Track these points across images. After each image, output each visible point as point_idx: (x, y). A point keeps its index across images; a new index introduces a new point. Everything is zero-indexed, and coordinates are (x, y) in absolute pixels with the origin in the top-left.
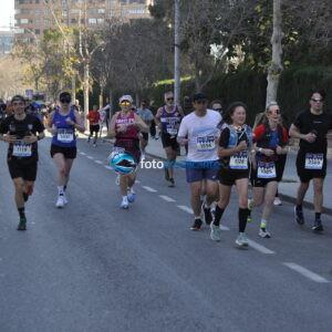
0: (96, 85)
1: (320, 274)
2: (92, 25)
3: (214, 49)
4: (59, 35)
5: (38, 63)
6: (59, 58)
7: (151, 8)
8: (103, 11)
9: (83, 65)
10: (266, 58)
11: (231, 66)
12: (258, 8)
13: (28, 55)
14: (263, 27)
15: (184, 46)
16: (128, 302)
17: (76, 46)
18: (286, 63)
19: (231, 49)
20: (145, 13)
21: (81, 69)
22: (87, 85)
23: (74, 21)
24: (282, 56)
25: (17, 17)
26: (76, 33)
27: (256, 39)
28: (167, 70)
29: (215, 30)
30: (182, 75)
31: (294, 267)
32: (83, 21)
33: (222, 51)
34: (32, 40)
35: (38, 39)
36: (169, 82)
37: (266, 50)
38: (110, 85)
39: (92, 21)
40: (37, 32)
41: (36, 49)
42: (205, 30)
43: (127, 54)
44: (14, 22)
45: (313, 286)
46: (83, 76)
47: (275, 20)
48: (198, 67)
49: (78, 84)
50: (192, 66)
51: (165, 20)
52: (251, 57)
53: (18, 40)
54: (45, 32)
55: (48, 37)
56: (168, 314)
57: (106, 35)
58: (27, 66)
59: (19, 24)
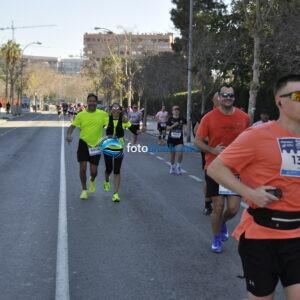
0: (136, 95)
2: (134, 56)
3: (214, 72)
4: (112, 62)
5: (98, 80)
6: (112, 77)
7: (172, 45)
8: (141, 46)
9: (128, 81)
10: (249, 79)
12: (244, 46)
13: (92, 75)
14: (247, 59)
15: (194, 70)
17: (123, 69)
18: (262, 83)
19: (225, 73)
20: (169, 48)
21: (126, 84)
22: (130, 95)
23: (122, 53)
24: (260, 78)
25: (85, 50)
26: (123, 60)
27: (242, 66)
28: (182, 86)
29: (215, 60)
30: (192, 89)
32: (128, 53)
33: (219, 74)
34: (94, 65)
35: (98, 64)
36: (184, 93)
37: (249, 74)
38: (145, 95)
39: (134, 53)
40: (98, 60)
41: (97, 71)
42: (209, 60)
43: (157, 75)
44: (83, 53)
46: (127, 89)
47: (255, 54)
48: (203, 84)
49: (124, 94)
50: (199, 84)
51: (181, 52)
52: (239, 78)
53: (86, 65)
54: (103, 60)
55: (105, 63)
57: (143, 62)
58: (91, 82)
59: (86, 54)
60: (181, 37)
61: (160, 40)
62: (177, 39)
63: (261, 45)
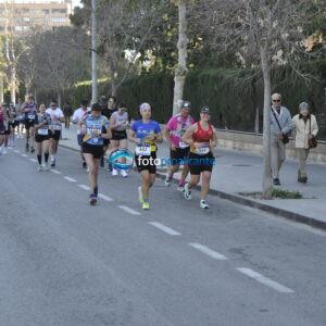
0: (22, 86)
1: (220, 252)
2: (18, 32)
3: (128, 53)
7: (71, 17)
8: (27, 19)
9: (10, 67)
10: (173, 61)
11: (144, 69)
12: (165, 17)
14: (169, 34)
15: (101, 51)
16: (48, 281)
17: (4, 51)
18: (191, 65)
19: (143, 53)
20: (66, 22)
21: (8, 71)
22: (13, 87)
24: (187, 59)
26: (3, 39)
27: (164, 45)
28: (85, 72)
29: (127, 37)
30: (99, 75)
31: (198, 246)
32: (9, 29)
33: (134, 55)
36: (87, 83)
37: (173, 54)
38: (34, 86)
39: (18, 28)
42: (119, 37)
43: (49, 58)
45: (214, 263)
46: (9, 78)
47: (180, 27)
48: (113, 70)
49: (5, 85)
50: (107, 70)
51: (83, 27)
52: (160, 61)
56: (85, 291)
60: (82, 6)
61: (54, 10)
62: (77, 9)
63: (188, 16)
